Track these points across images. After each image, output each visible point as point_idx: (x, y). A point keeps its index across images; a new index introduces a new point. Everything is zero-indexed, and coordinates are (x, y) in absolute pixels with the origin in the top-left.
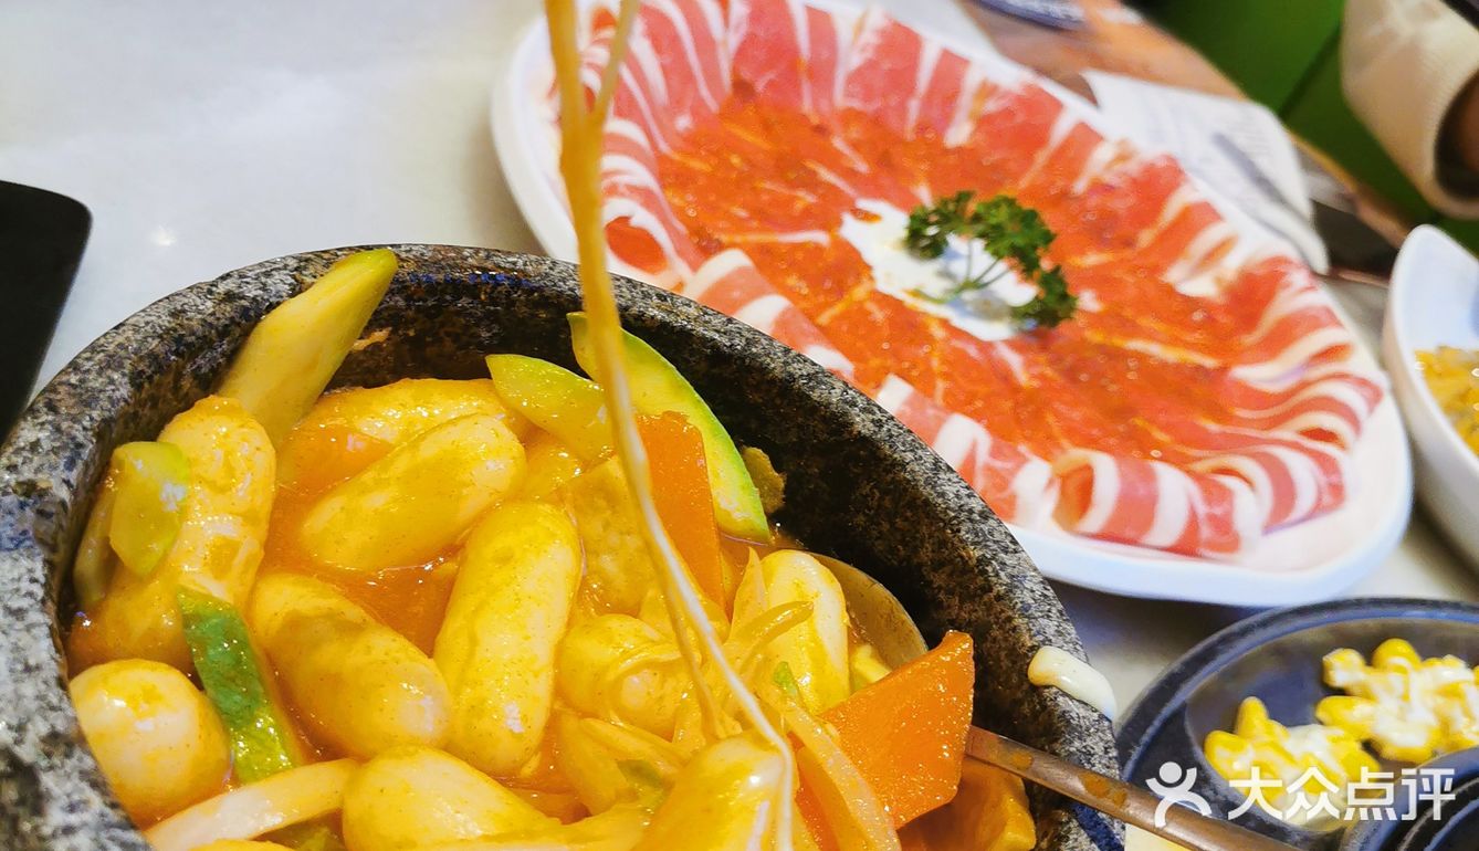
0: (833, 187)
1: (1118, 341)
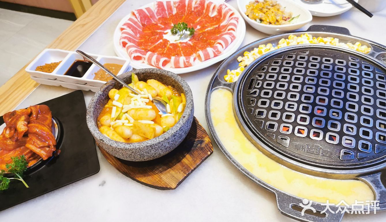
0: (160, 32)
1: (204, 31)
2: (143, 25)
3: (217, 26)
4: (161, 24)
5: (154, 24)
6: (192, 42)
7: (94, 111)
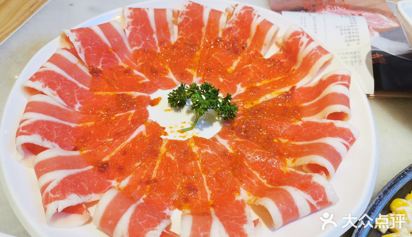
2: (94, 72)
3: (287, 89)
4: (141, 71)
5: (122, 67)
6: (229, 143)
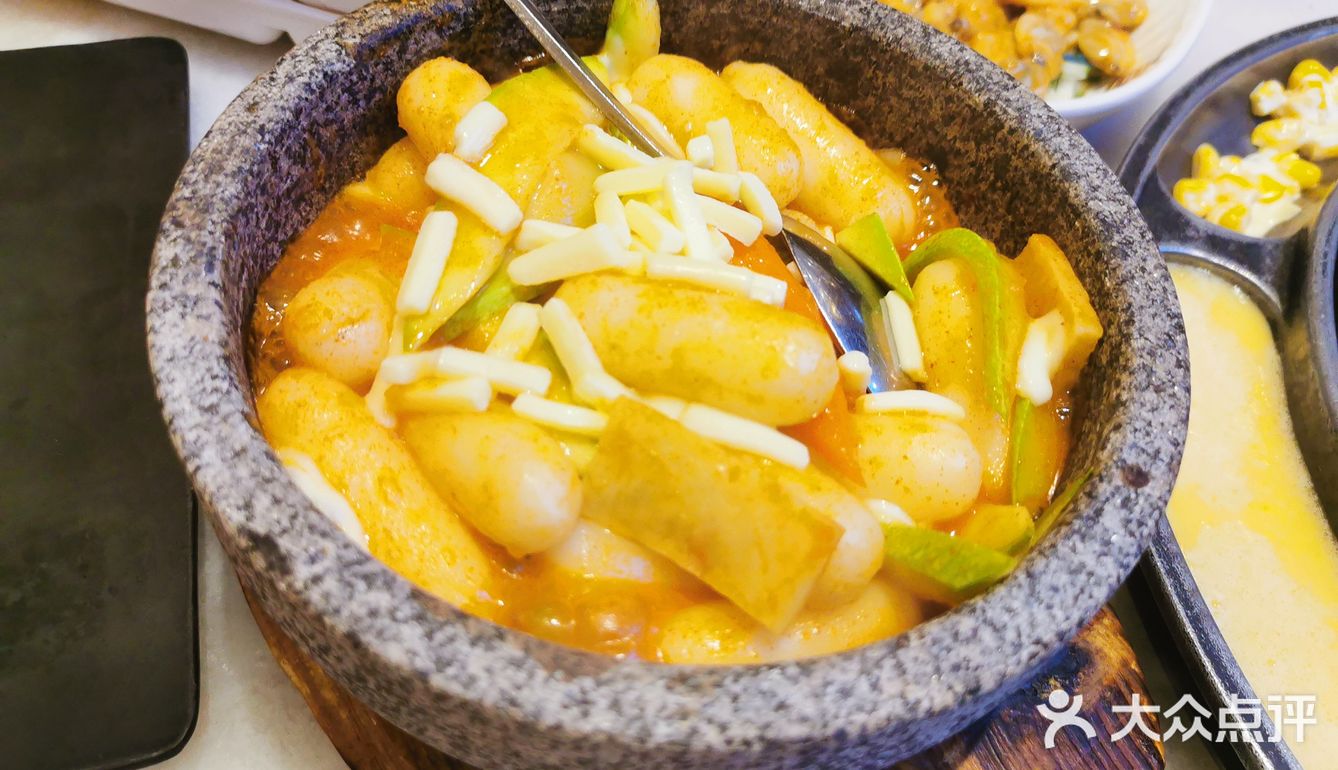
7: (240, 210)
